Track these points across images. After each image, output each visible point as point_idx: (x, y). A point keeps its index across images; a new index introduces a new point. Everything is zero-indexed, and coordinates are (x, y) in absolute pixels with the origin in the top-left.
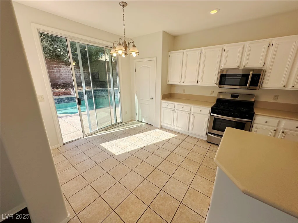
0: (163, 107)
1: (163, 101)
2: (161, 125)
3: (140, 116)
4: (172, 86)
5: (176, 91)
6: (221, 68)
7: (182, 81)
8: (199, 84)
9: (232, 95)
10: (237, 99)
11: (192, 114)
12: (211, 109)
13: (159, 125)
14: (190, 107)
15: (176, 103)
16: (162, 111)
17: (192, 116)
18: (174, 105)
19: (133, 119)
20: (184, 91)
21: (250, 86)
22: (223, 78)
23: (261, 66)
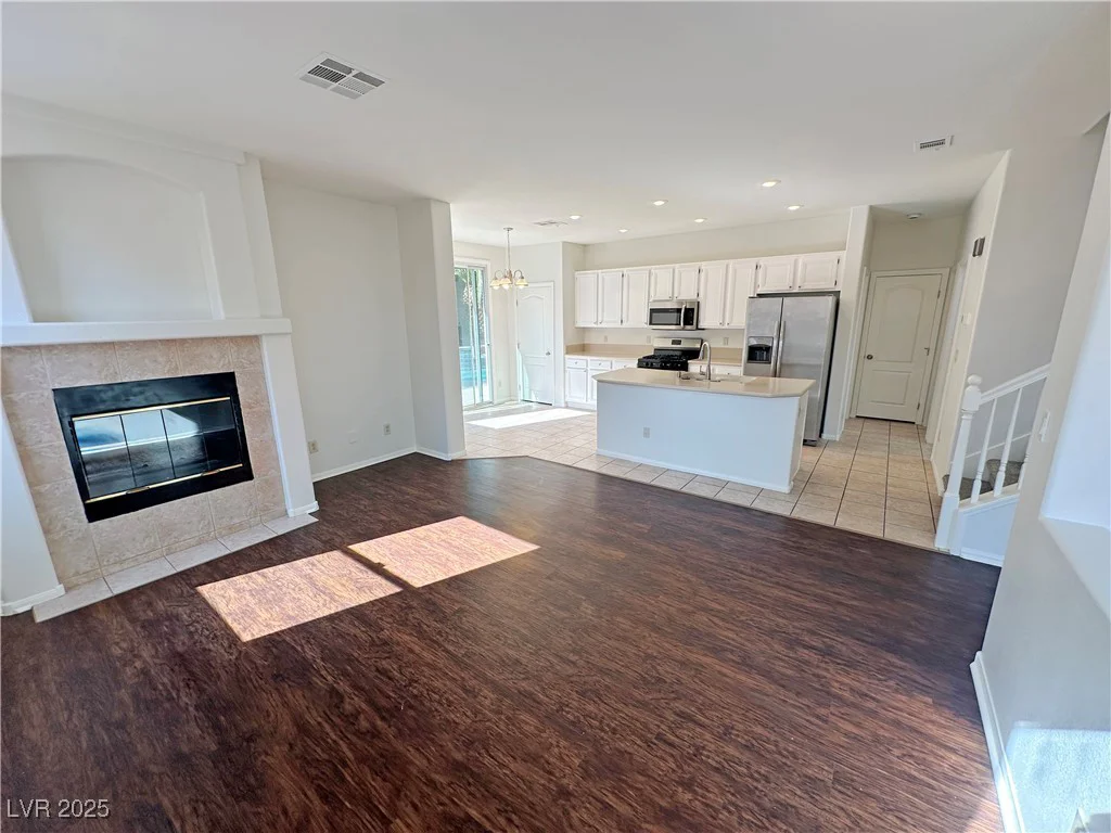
0: (568, 367)
1: (567, 356)
2: (566, 403)
3: (527, 390)
4: (584, 329)
5: (593, 339)
6: (651, 300)
7: (599, 321)
8: (624, 325)
10: (679, 346)
12: (637, 362)
13: (563, 401)
14: (609, 363)
15: (589, 358)
16: (567, 374)
18: (586, 361)
19: (513, 398)
20: (606, 338)
21: (685, 324)
22: (654, 315)
23: (695, 298)
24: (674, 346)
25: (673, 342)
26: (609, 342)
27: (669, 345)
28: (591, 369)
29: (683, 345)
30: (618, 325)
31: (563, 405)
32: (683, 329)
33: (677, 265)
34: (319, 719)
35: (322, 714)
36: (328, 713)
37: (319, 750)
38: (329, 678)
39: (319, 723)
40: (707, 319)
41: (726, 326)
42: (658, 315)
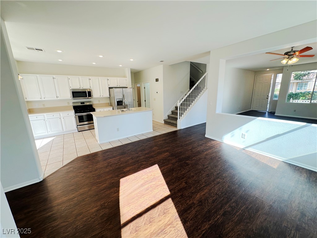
0: (31, 121)
6: (71, 88)
7: (43, 97)
8: (58, 98)
10: (84, 104)
12: (74, 111)
14: (59, 114)
15: (45, 114)
17: (62, 119)
18: (43, 116)
20: (44, 105)
22: (74, 94)
23: (89, 88)
24: (82, 105)
25: (82, 103)
26: (46, 106)
27: (80, 104)
28: (47, 119)
29: (85, 104)
30: (56, 98)
32: (88, 98)
33: (80, 77)
34: (236, 216)
35: (234, 216)
36: (232, 214)
37: (246, 215)
38: (218, 217)
39: (237, 216)
40: (95, 94)
41: (102, 97)
42: (76, 94)
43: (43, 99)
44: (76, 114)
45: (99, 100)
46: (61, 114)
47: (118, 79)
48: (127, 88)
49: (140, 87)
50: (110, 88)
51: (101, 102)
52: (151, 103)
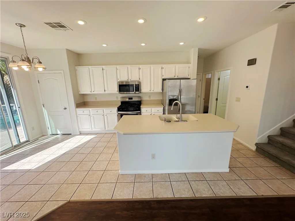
0: (79, 115)
1: (77, 109)
3: (54, 129)
4: (84, 95)
5: (89, 99)
6: (118, 81)
7: (93, 91)
8: (106, 92)
9: (129, 98)
10: (132, 100)
11: (105, 115)
12: (117, 109)
14: (102, 110)
15: (90, 109)
16: (79, 118)
17: (105, 117)
18: (89, 111)
19: (44, 134)
20: (96, 98)
21: (136, 91)
22: (121, 87)
23: (138, 80)
24: (129, 100)
25: (129, 99)
26: (98, 100)
27: (127, 100)
28: (92, 114)
29: (134, 100)
30: (103, 92)
31: (79, 133)
32: (135, 93)
33: (129, 66)
40: (144, 89)
41: (152, 91)
42: (123, 87)
43: (93, 93)
44: (118, 112)
45: (150, 96)
46: (104, 111)
47: (177, 66)
48: (189, 79)
49: (210, 79)
50: (164, 80)
51: (152, 98)
52: (227, 105)
